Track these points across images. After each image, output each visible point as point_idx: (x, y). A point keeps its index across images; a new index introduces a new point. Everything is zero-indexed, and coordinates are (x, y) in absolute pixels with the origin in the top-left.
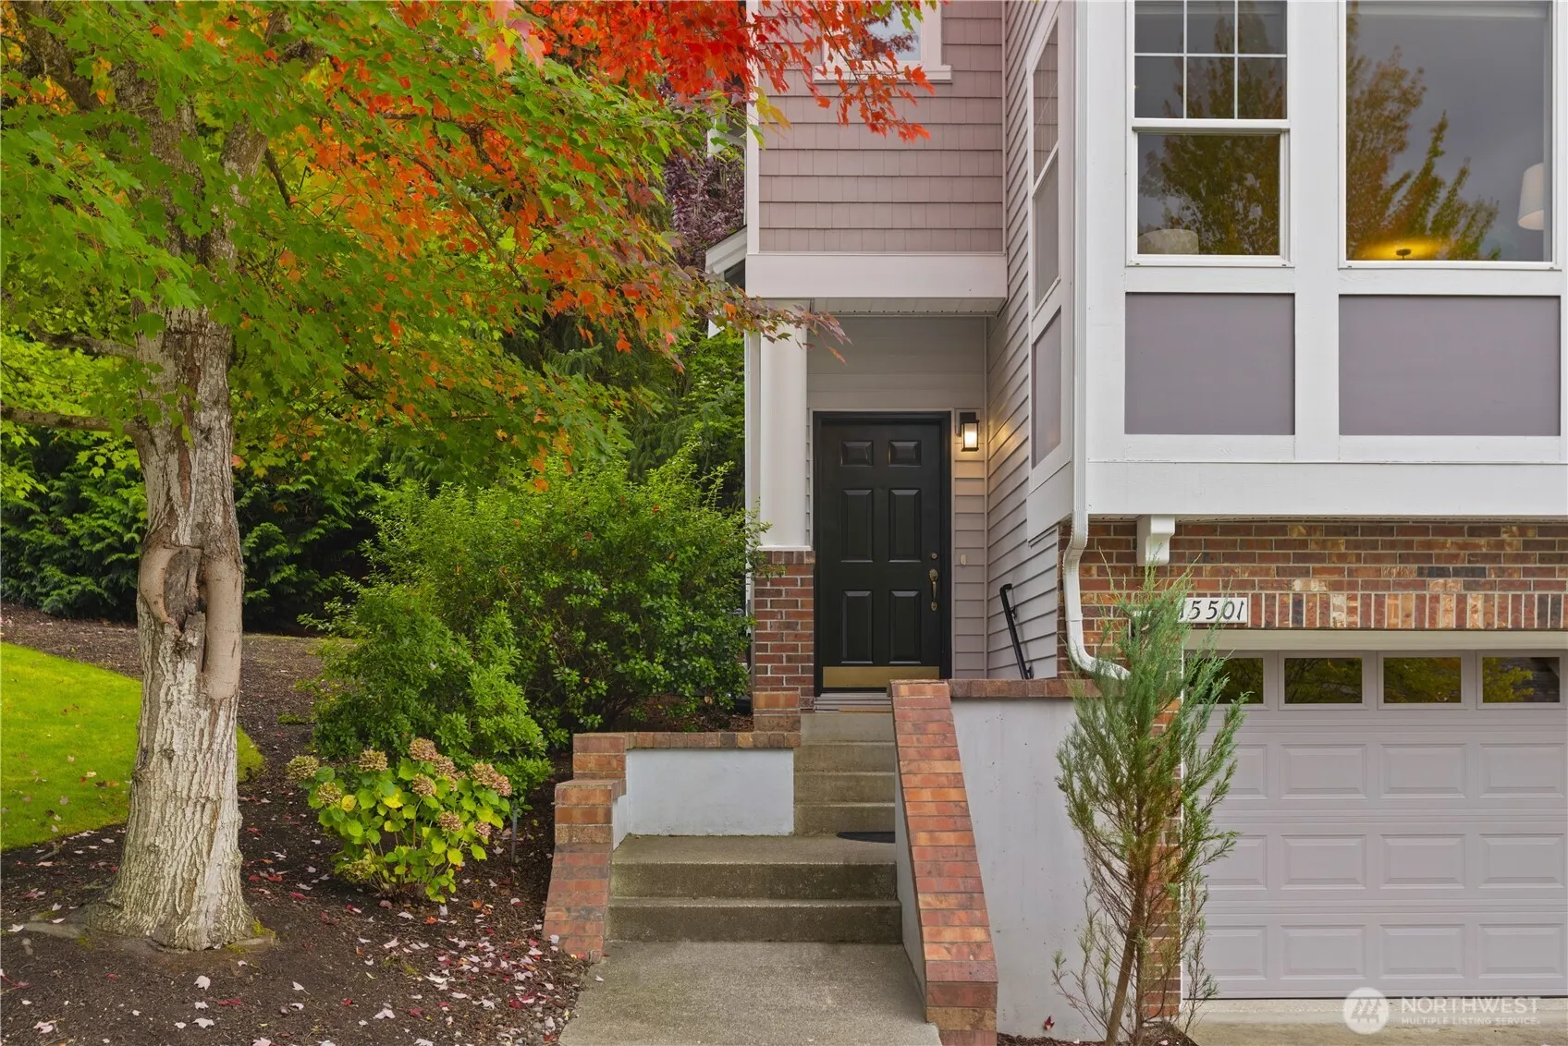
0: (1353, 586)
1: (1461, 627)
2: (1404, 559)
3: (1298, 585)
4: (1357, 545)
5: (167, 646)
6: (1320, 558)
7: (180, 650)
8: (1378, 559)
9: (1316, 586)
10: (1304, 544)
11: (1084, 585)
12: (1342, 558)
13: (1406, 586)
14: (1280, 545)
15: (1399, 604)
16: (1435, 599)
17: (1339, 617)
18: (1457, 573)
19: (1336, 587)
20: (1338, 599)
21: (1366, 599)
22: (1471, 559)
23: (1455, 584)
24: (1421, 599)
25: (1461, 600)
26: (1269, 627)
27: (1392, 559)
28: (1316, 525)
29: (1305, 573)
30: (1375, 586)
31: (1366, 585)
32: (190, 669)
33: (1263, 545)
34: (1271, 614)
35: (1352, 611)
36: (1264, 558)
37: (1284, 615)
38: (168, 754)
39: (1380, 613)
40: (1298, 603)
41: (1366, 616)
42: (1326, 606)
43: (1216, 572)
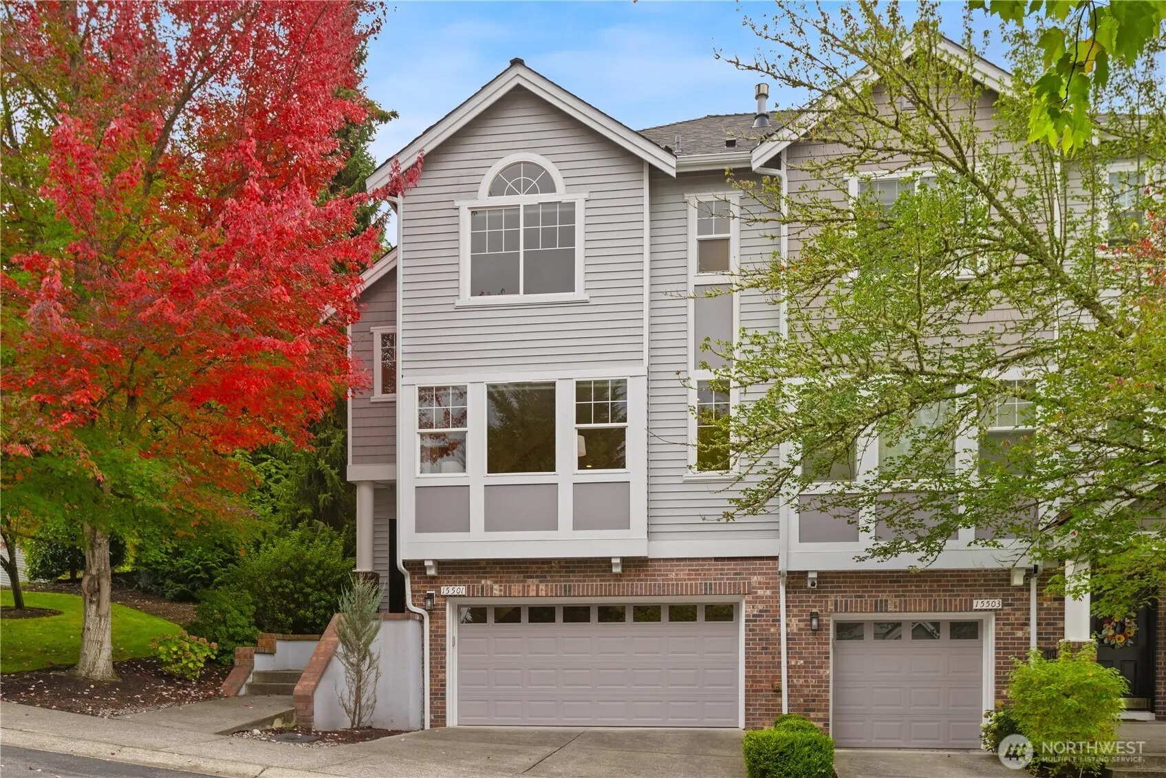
0: (501, 582)
1: (537, 596)
2: (519, 573)
3: (483, 582)
4: (503, 568)
5: (88, 601)
6: (491, 573)
7: (91, 602)
8: (510, 573)
9: (489, 582)
10: (485, 568)
11: (412, 583)
12: (498, 572)
13: (518, 582)
14: (477, 568)
15: (516, 588)
16: (529, 586)
17: (496, 592)
18: (537, 577)
19: (496, 582)
20: (496, 587)
21: (505, 586)
22: (542, 572)
23: (536, 581)
24: (524, 586)
25: (538, 587)
26: (473, 596)
27: (515, 573)
28: (488, 561)
29: (486, 578)
30: (509, 582)
31: (507, 582)
32: (94, 607)
33: (472, 568)
34: (473, 591)
35: (500, 590)
36: (472, 573)
37: (478, 592)
38: (89, 629)
39: (510, 591)
40: (482, 588)
41: (505, 592)
42: (492, 589)
43: (456, 578)
